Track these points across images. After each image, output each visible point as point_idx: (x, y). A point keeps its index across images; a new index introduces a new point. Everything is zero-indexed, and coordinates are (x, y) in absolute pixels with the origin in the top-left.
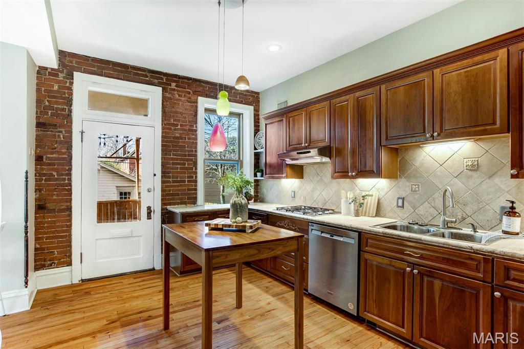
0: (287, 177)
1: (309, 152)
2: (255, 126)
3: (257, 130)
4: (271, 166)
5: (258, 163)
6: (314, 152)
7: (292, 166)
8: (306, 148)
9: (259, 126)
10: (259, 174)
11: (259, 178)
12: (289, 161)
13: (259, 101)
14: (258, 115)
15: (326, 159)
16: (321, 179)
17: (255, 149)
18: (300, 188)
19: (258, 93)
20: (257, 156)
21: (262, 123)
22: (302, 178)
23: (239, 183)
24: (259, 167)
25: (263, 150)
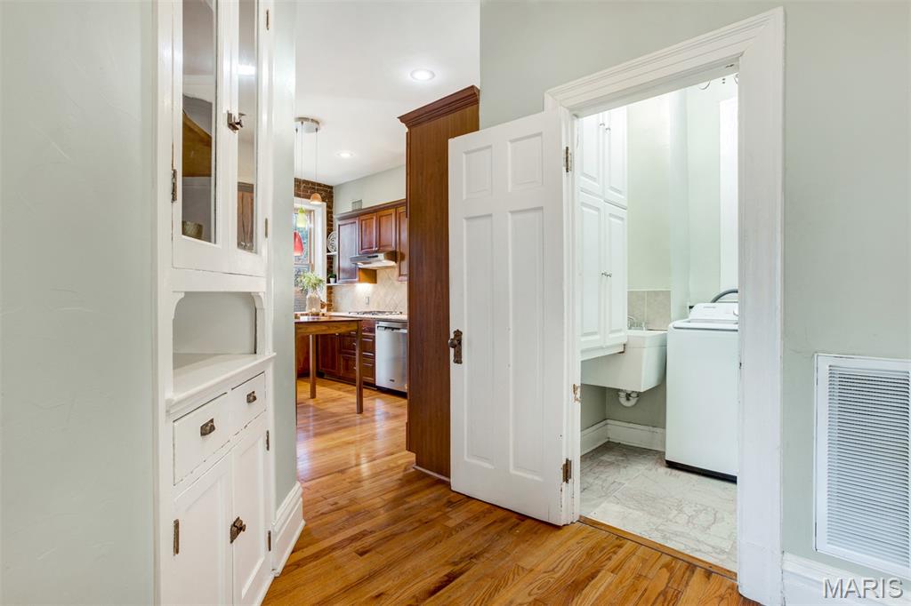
0: (359, 281)
1: (377, 256)
2: (328, 225)
3: (330, 230)
4: (344, 271)
5: (332, 267)
6: (381, 256)
7: (365, 270)
8: (376, 252)
9: (332, 225)
10: (332, 280)
11: (332, 284)
12: (361, 265)
13: (332, 197)
14: (331, 213)
15: (393, 263)
16: (393, 283)
17: (328, 251)
18: (374, 293)
19: (331, 188)
20: (330, 259)
21: (336, 223)
22: (376, 282)
23: (313, 281)
24: (332, 271)
25: (336, 253)
